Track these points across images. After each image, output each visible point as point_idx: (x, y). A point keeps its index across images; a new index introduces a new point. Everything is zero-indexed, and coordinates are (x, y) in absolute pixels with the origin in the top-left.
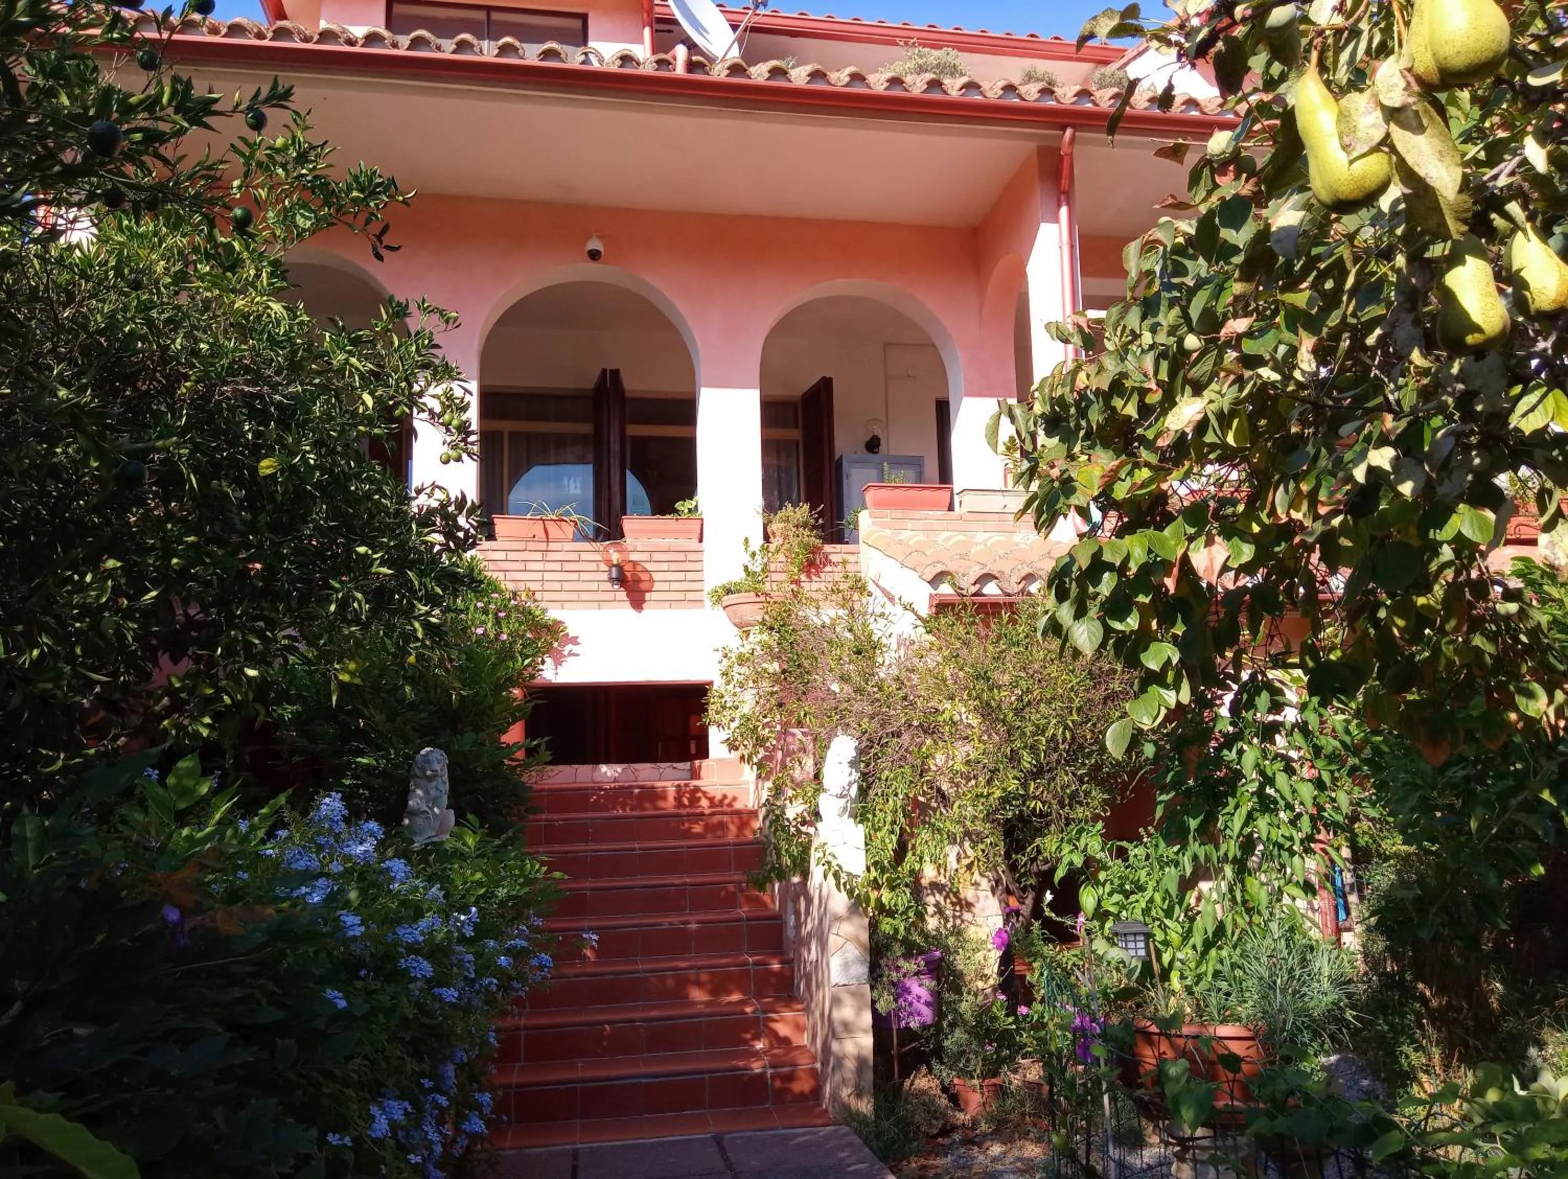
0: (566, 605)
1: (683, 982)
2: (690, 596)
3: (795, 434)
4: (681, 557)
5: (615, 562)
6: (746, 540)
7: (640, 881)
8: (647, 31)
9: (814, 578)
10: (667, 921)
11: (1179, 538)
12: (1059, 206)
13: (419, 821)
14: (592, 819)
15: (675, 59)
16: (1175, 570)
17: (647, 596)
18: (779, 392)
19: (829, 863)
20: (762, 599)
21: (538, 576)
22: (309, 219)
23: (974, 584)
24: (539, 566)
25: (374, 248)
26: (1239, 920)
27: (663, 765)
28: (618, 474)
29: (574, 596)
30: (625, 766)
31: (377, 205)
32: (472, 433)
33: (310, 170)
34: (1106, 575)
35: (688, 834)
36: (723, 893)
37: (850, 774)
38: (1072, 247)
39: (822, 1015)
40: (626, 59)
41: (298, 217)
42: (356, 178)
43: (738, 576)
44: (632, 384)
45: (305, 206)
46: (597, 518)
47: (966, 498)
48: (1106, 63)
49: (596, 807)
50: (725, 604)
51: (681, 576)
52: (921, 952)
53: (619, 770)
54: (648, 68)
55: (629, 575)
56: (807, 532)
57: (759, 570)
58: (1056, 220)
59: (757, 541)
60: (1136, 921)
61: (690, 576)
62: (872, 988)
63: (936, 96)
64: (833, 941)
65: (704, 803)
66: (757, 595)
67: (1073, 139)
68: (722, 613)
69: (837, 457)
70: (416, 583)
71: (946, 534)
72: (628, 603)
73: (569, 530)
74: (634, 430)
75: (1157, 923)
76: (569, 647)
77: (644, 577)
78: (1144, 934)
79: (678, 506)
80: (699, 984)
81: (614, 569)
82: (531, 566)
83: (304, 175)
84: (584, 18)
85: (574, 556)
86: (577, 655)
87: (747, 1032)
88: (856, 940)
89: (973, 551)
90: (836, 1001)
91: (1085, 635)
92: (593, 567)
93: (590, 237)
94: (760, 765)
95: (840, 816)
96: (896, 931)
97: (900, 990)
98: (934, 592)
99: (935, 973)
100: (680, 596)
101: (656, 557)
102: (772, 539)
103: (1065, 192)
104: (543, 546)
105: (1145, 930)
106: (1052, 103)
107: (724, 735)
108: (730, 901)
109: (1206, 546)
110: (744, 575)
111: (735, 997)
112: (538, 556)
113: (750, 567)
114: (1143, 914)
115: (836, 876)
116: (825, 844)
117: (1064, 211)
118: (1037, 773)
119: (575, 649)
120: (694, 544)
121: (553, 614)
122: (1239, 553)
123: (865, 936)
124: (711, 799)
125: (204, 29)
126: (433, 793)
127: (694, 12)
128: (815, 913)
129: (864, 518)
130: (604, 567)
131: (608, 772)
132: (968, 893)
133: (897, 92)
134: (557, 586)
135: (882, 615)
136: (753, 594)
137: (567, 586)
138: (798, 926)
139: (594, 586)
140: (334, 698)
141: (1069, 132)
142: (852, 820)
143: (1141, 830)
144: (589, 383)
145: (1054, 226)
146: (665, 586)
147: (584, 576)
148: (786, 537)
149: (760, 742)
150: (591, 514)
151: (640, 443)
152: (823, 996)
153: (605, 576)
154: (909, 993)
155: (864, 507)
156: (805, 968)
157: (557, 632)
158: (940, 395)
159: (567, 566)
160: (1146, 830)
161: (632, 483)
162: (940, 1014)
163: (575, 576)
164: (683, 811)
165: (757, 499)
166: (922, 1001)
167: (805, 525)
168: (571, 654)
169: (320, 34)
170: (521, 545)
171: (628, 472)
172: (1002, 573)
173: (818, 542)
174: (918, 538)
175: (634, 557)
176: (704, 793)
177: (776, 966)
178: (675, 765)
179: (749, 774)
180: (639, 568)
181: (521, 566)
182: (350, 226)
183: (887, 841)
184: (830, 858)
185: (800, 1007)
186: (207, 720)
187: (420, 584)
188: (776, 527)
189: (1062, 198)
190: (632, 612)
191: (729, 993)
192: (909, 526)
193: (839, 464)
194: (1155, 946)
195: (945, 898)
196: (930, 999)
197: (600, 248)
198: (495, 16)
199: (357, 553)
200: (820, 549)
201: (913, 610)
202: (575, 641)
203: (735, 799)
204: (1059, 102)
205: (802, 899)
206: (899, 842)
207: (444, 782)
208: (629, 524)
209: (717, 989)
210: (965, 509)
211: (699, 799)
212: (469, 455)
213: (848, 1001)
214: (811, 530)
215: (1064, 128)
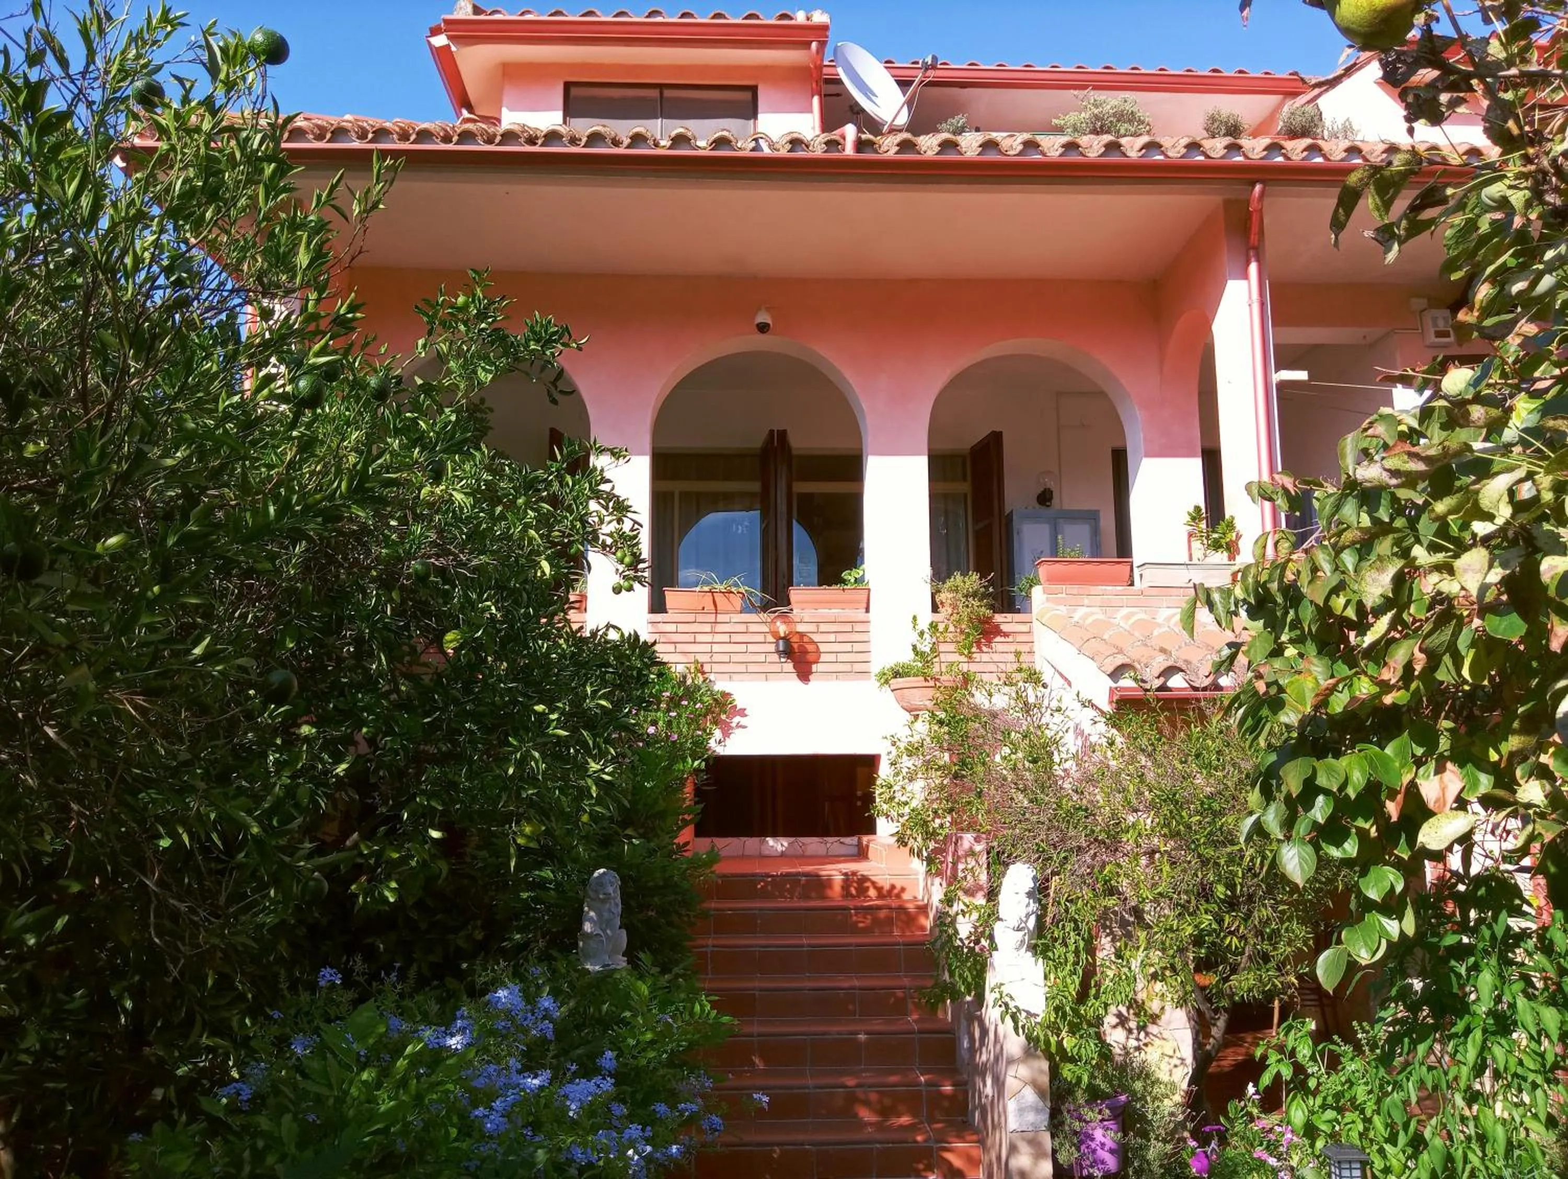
0: (734, 676)
1: (852, 1099)
2: (858, 667)
3: (965, 487)
4: (848, 627)
5: (782, 635)
6: (915, 618)
7: (808, 983)
8: (816, 100)
9: (985, 649)
10: (836, 1029)
11: (1404, 758)
12: (1248, 264)
13: (593, 944)
14: (761, 909)
15: (844, 138)
16: (1400, 797)
17: (814, 668)
18: (947, 446)
19: (1006, 1005)
20: (932, 683)
21: (707, 648)
22: (490, 372)
23: (1158, 677)
24: (708, 638)
25: (550, 394)
26: (1471, 1156)
27: (830, 839)
28: (784, 523)
29: (742, 668)
30: (792, 839)
31: (552, 354)
32: (643, 561)
33: (489, 324)
34: (1320, 799)
35: (854, 930)
36: (892, 1000)
37: (1028, 905)
38: (1262, 305)
39: (999, 1158)
40: (796, 143)
41: (480, 371)
42: (532, 329)
43: (907, 657)
44: (799, 442)
45: (486, 358)
46: (764, 589)
47: (1147, 572)
48: (1295, 94)
49: (765, 895)
50: (893, 687)
51: (848, 647)
52: (1104, 1096)
53: (786, 844)
54: (818, 151)
55: (795, 646)
56: (976, 603)
57: (927, 649)
58: (1245, 276)
59: (926, 617)
60: (1352, 1146)
61: (857, 647)
62: (1053, 1137)
63: (1114, 158)
64: (1011, 1083)
65: (872, 893)
66: (926, 680)
67: (1262, 194)
68: (892, 694)
69: (1007, 512)
70: (591, 743)
71: (1125, 611)
72: (795, 675)
73: (738, 602)
74: (802, 487)
75: (1375, 1147)
76: (737, 719)
77: (810, 648)
78: (1361, 1162)
79: (845, 575)
80: (867, 1103)
81: (781, 642)
82: (700, 638)
83: (483, 330)
84: (754, 90)
85: (742, 628)
86: (744, 727)
87: (919, 1162)
88: (1035, 1084)
89: (1156, 633)
90: (1013, 1149)
91: (1296, 860)
92: (760, 638)
93: (759, 309)
94: (930, 861)
95: (1018, 949)
96: (1079, 1079)
97: (1082, 1139)
98: (1114, 685)
99: (1120, 1118)
100: (847, 667)
101: (823, 627)
102: (940, 609)
103: (1256, 248)
104: (712, 618)
105: (1363, 1157)
106: (1239, 159)
107: (894, 827)
108: (900, 1008)
109: (1436, 774)
110: (912, 655)
111: (905, 1120)
112: (707, 628)
113: (919, 646)
114: (1360, 1139)
115: (1014, 1018)
116: (1002, 984)
117: (1253, 268)
118: (1232, 904)
119: (743, 721)
120: (860, 615)
121: (720, 685)
122: (1475, 784)
123: (1045, 1080)
124: (879, 889)
125: (395, 136)
126: (606, 915)
127: (859, 72)
128: (991, 1046)
129: (1037, 593)
130: (770, 639)
131: (777, 845)
132: (1154, 1006)
133: (1073, 158)
134: (726, 658)
135: (1059, 710)
136: (922, 678)
137: (735, 658)
138: (972, 1051)
139: (761, 658)
140: (513, 864)
141: (1258, 188)
142: (1029, 954)
143: (1355, 1023)
144: (757, 442)
145: (1243, 283)
146: (832, 657)
147: (751, 648)
148: (954, 607)
149: (930, 835)
150: (758, 582)
151: (806, 498)
152: (1001, 1140)
153: (772, 648)
154: (1093, 1140)
155: (1038, 583)
156: (980, 1098)
157: (725, 705)
158: (1117, 444)
159: (736, 638)
160: (1360, 1025)
161: (799, 533)
162: (1125, 1162)
163: (742, 648)
164: (850, 903)
165: (926, 570)
166: (1107, 1148)
167: (974, 595)
168: (739, 726)
169: (502, 136)
170: (691, 617)
171: (794, 522)
172: (1187, 662)
173: (989, 612)
174: (1095, 617)
175: (801, 628)
176: (873, 883)
177: (948, 1088)
178: (842, 839)
179: (918, 866)
180: (805, 639)
181: (690, 638)
182: (527, 374)
183: (1069, 981)
184: (1007, 999)
185: (975, 1137)
186: (394, 885)
187: (594, 743)
188: (944, 596)
189: (1252, 253)
190: (798, 683)
191: (899, 1116)
192: (1086, 602)
193: (1010, 518)
194: (1373, 1173)
195: (1128, 1009)
196: (1114, 1146)
197: (769, 321)
198: (668, 93)
199: (536, 713)
200: (991, 618)
201: (1093, 705)
202: (742, 713)
203: (903, 890)
204: (1246, 157)
205: (976, 1025)
206: (1081, 984)
207: (617, 905)
208: (795, 594)
209: (885, 1112)
210: (1146, 583)
211: (867, 889)
212: (640, 582)
213: (1024, 1148)
214: (981, 600)
215: (1253, 184)
